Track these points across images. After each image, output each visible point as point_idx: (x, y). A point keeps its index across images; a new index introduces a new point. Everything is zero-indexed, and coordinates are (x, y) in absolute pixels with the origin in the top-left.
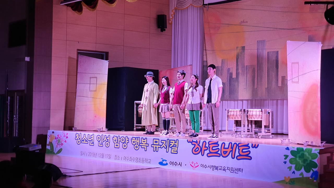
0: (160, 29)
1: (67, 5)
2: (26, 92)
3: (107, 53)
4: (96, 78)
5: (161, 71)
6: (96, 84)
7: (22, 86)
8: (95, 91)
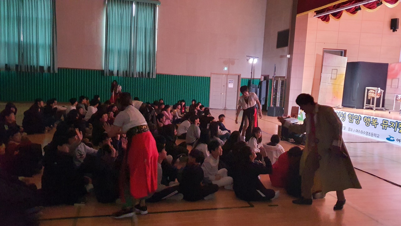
0: (392, 30)
1: (319, 17)
2: (286, 78)
3: (345, 51)
4: (337, 70)
5: (391, 64)
6: (337, 74)
7: (284, 74)
8: (336, 79)
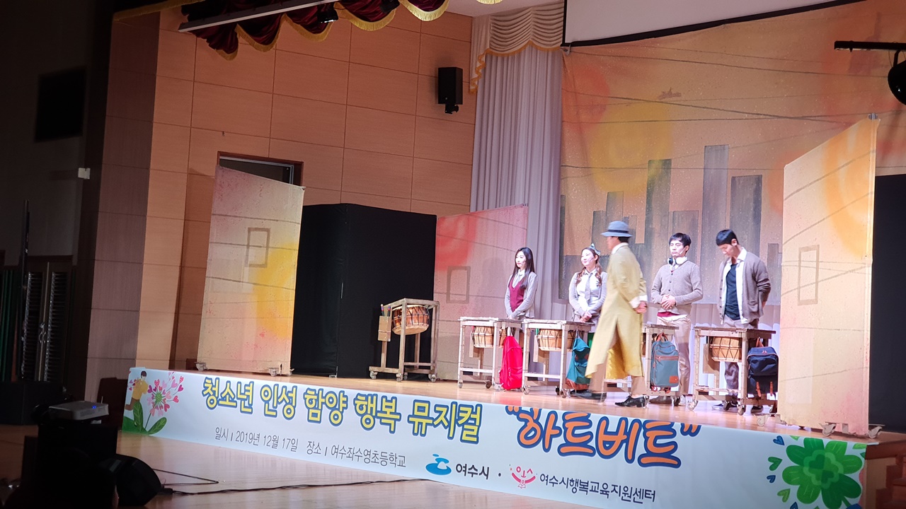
0: (444, 105)
1: (198, 33)
2: (75, 262)
3: (298, 166)
4: (268, 230)
5: (443, 218)
6: (267, 247)
7: (68, 246)
8: (264, 266)
